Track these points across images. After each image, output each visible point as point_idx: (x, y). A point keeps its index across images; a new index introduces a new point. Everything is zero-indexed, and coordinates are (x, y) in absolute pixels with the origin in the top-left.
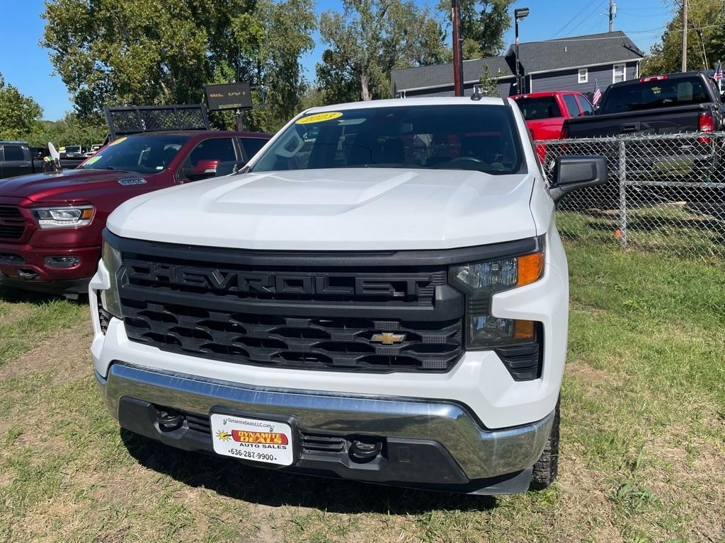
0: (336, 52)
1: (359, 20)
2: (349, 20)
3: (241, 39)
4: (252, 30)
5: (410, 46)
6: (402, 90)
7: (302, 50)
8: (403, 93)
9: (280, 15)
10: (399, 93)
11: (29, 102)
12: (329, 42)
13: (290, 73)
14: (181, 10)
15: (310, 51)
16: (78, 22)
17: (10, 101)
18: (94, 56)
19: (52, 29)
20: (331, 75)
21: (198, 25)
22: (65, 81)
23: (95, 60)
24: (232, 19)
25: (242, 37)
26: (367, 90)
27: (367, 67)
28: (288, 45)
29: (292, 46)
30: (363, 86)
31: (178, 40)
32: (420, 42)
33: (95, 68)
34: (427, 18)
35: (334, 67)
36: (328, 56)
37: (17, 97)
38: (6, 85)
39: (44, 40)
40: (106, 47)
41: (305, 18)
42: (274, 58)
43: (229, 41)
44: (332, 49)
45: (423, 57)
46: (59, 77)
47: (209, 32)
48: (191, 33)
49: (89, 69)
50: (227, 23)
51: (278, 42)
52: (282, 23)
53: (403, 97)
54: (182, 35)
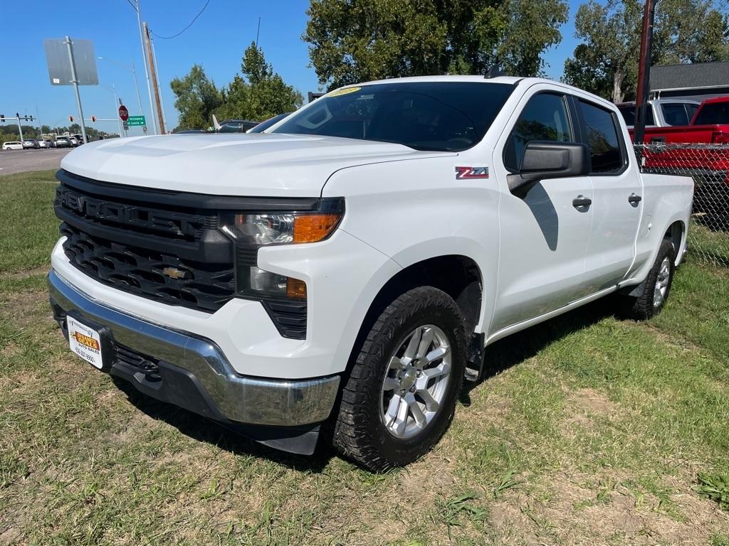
0: (590, 47)
1: (623, 12)
2: (611, 13)
3: (481, 33)
4: (493, 23)
5: (681, 41)
6: (657, 90)
7: (546, 44)
8: (657, 93)
9: (527, 8)
10: (653, 93)
11: (290, 89)
12: (585, 36)
13: (529, 68)
14: (426, 5)
15: (556, 45)
16: (335, 18)
17: (274, 89)
18: (343, 49)
19: (313, 24)
20: (581, 72)
21: (440, 20)
22: (317, 73)
23: (344, 54)
24: (475, 13)
25: (483, 30)
26: (619, 89)
27: (624, 63)
28: (531, 38)
29: (534, 39)
30: (615, 85)
31: (418, 35)
32: (697, 37)
33: (344, 61)
34: (709, 10)
35: (586, 63)
36: (581, 51)
37: (281, 85)
38: (274, 74)
39: (306, 34)
40: (355, 42)
41: (554, 11)
42: (513, 52)
43: (470, 36)
44: (587, 43)
45: (697, 53)
46: (314, 69)
47: (449, 27)
48: (432, 28)
49: (338, 63)
50: (470, 17)
51: (520, 36)
52: (528, 16)
53: (657, 98)
54: (423, 29)
